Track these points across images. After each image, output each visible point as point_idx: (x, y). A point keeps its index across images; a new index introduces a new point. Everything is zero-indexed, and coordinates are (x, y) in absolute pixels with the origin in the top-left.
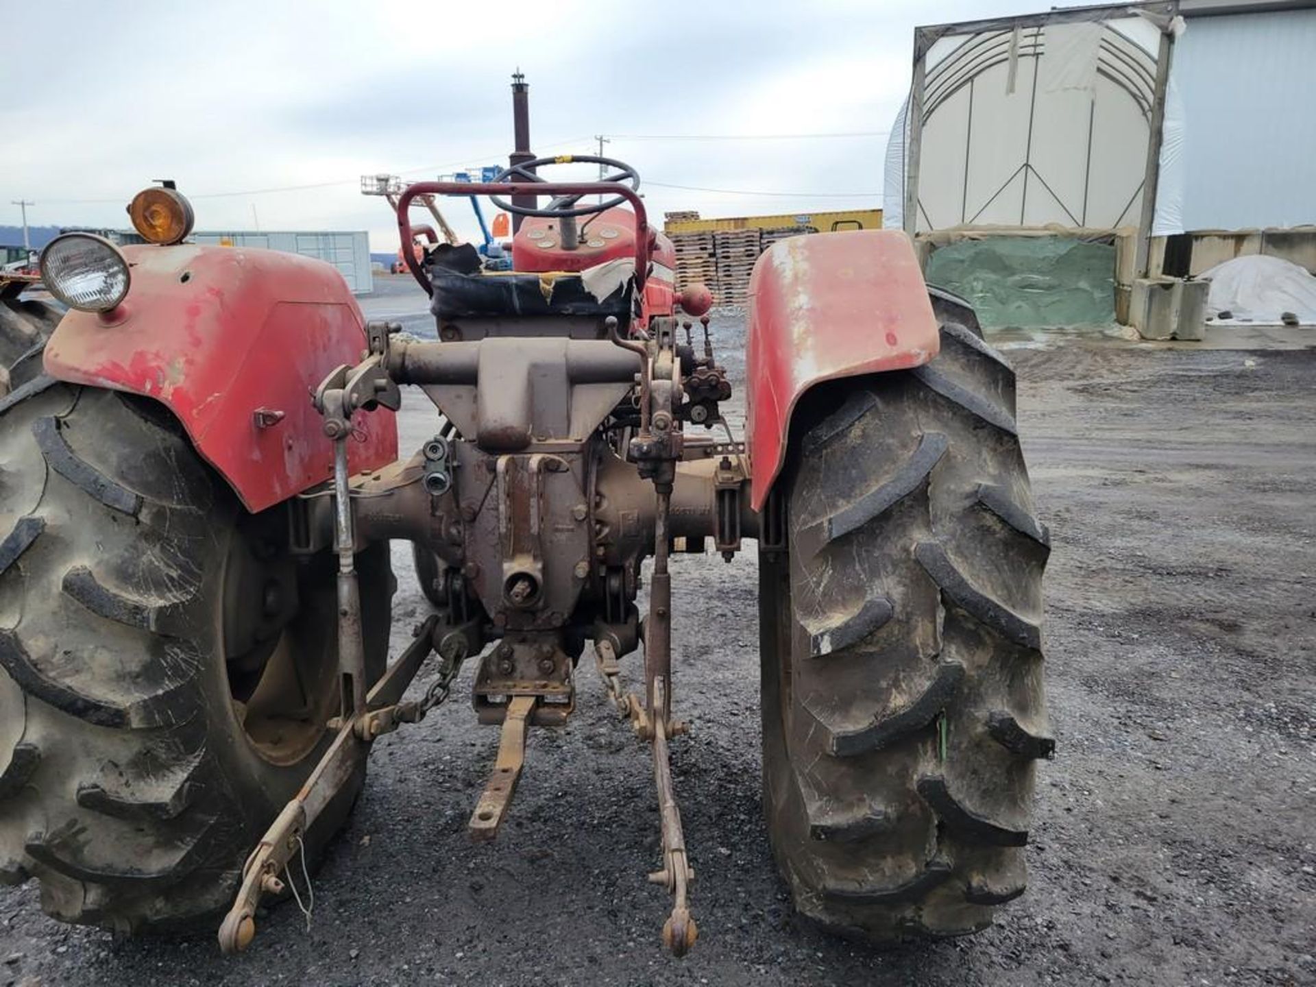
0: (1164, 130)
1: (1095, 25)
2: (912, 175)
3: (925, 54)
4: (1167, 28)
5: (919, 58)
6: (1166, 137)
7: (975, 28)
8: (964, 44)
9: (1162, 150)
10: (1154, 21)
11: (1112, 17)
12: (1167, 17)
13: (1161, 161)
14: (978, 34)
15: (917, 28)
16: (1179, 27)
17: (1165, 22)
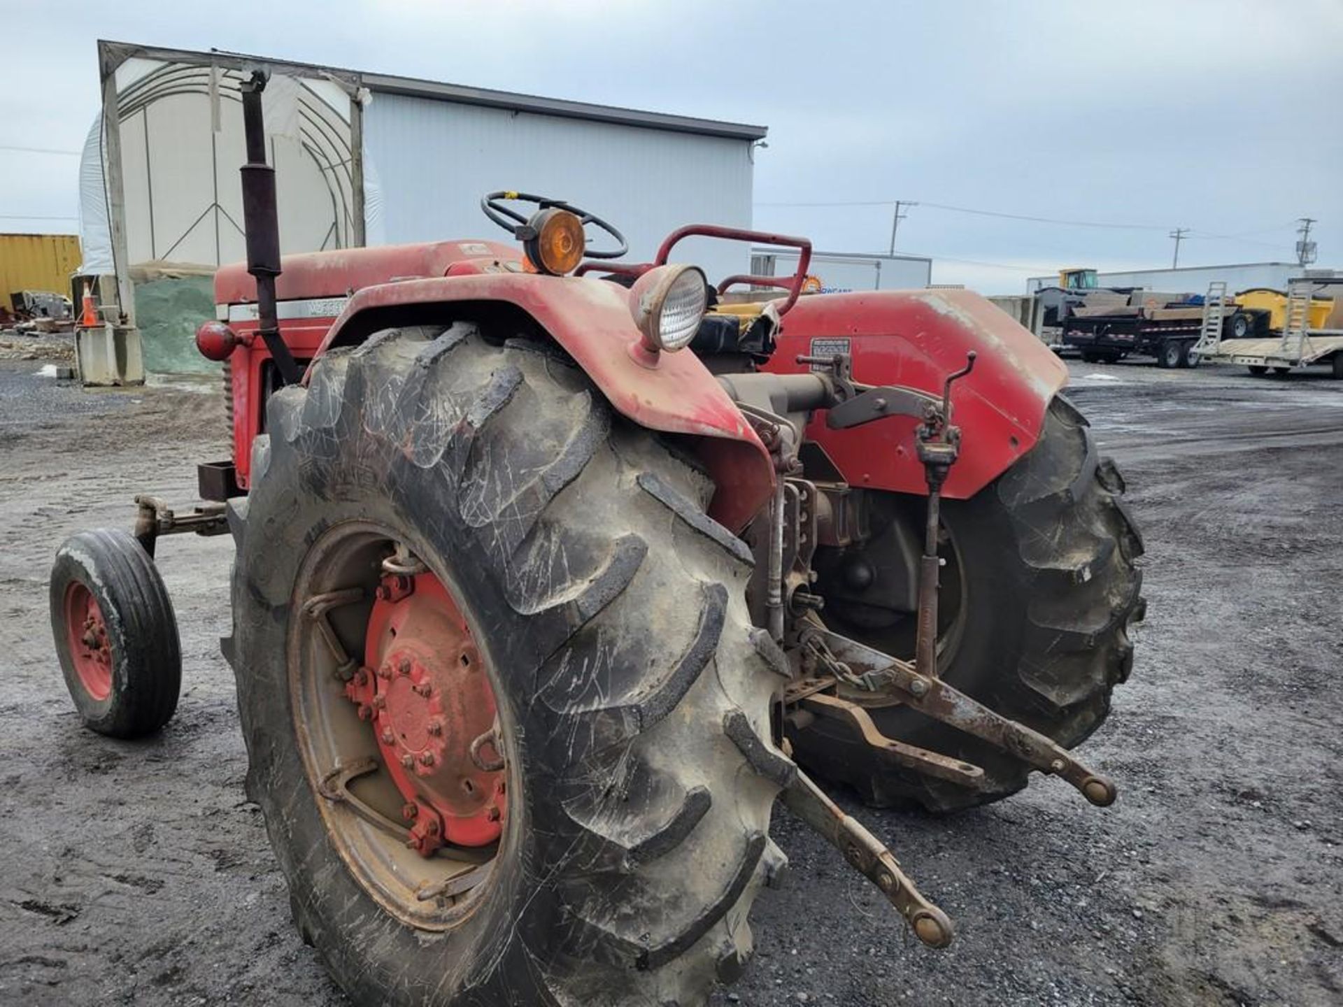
0: (365, 190)
1: (290, 80)
2: (115, 202)
3: (113, 72)
4: (356, 97)
5: (107, 75)
6: (367, 196)
7: (171, 57)
8: (156, 71)
9: (366, 207)
10: (343, 88)
11: (305, 75)
12: (354, 87)
13: (367, 220)
14: (174, 63)
15: (99, 41)
16: (367, 98)
17: (353, 91)
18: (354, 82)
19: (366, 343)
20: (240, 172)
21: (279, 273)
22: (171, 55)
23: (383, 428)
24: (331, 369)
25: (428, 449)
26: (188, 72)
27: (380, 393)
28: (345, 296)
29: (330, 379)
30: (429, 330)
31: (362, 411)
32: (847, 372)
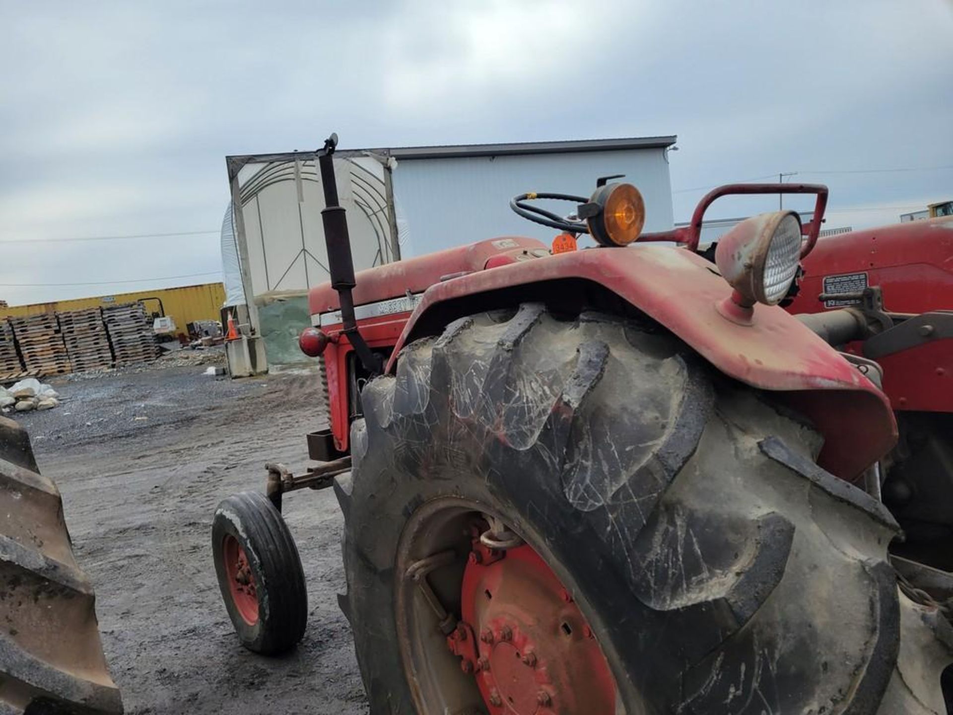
0: (398, 225)
1: (344, 161)
2: (244, 257)
3: (237, 175)
4: (387, 165)
5: (233, 178)
6: (399, 229)
7: (270, 159)
8: (263, 169)
9: (399, 236)
10: (379, 160)
11: (354, 156)
12: (385, 158)
13: (400, 244)
14: (272, 163)
15: (227, 157)
16: (394, 164)
17: (385, 161)
18: (385, 154)
19: (445, 334)
20: (321, 215)
21: (354, 286)
22: (270, 158)
23: (472, 412)
24: (415, 360)
25: (522, 431)
26: (281, 167)
27: (464, 379)
28: (405, 296)
29: (414, 368)
30: (496, 315)
31: (450, 397)
32: (880, 304)
